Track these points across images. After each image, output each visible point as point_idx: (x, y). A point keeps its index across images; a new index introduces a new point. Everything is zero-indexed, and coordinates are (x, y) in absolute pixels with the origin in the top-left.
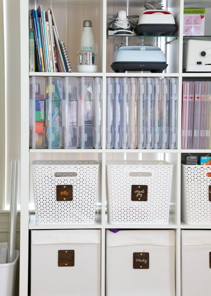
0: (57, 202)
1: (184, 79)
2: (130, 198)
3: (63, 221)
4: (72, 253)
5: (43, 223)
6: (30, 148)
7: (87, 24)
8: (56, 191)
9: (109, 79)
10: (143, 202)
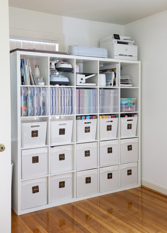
0: (32, 138)
1: (77, 88)
2: (59, 134)
3: (34, 145)
4: (37, 157)
5: (26, 147)
6: (21, 116)
7: (37, 66)
8: (31, 133)
9: (51, 88)
10: (63, 135)
